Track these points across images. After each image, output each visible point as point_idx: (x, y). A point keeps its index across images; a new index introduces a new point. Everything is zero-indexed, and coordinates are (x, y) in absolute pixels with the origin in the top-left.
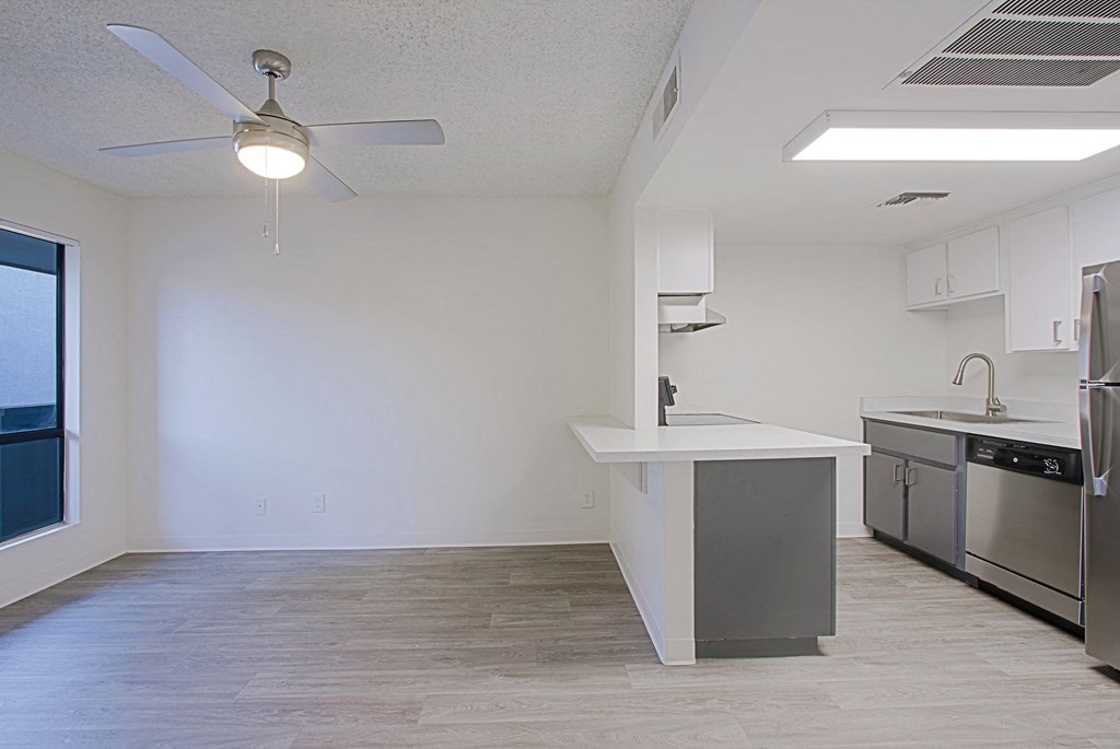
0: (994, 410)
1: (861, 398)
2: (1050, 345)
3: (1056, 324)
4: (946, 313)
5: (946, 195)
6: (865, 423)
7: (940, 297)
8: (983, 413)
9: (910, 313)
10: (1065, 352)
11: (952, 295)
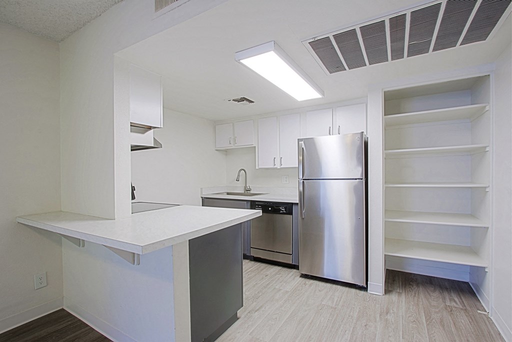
0: (247, 190)
1: (201, 189)
2: (272, 166)
3: (275, 158)
4: (226, 152)
5: (253, 102)
6: (202, 199)
7: (231, 145)
8: (243, 192)
9: (216, 152)
10: (276, 168)
11: (236, 145)
